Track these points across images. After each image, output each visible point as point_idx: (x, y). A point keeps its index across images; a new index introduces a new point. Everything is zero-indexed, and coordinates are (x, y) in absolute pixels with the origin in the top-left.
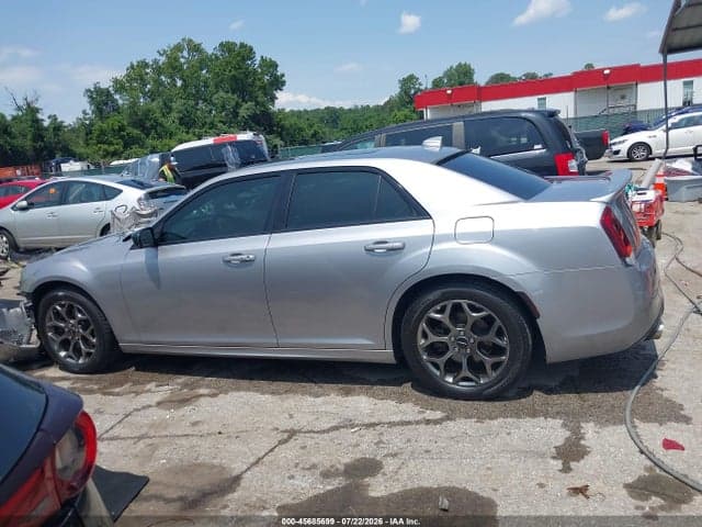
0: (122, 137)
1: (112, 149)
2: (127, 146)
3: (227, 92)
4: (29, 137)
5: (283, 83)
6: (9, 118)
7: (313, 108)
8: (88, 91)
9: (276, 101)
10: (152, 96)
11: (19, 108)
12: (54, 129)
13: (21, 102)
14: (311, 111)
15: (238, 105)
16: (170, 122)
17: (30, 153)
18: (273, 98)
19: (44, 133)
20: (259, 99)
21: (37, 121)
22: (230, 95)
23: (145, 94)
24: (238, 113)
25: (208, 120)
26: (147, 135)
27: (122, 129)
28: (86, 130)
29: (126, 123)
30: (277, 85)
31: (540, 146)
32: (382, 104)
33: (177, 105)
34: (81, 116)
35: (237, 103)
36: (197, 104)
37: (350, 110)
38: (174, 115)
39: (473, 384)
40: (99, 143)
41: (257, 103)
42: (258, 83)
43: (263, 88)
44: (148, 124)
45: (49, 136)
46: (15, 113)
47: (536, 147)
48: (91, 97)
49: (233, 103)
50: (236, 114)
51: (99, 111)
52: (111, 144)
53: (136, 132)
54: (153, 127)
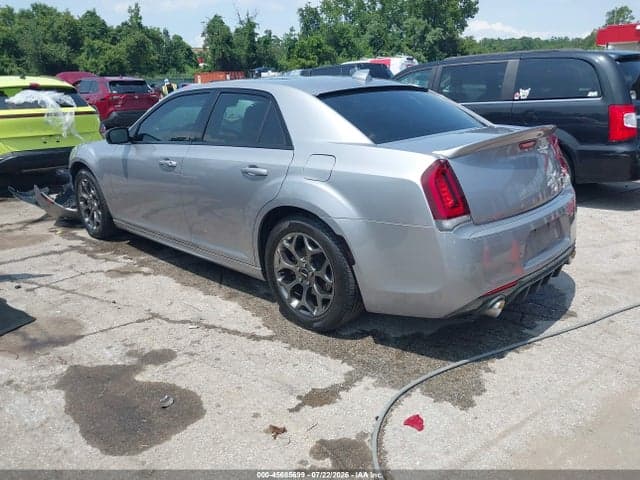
0: (318, 54)
1: (308, 63)
2: (321, 61)
3: (418, 18)
4: (246, 48)
5: (476, 10)
6: (233, 30)
7: (508, 38)
8: (301, 10)
9: (466, 29)
10: (353, 17)
11: (241, 22)
12: (265, 42)
13: (244, 18)
14: (505, 40)
15: (426, 30)
16: (362, 43)
17: (244, 62)
18: (463, 26)
19: (257, 45)
20: (449, 26)
21: (253, 35)
22: (421, 20)
23: (346, 15)
24: (425, 38)
25: (396, 43)
26: (339, 52)
27: (319, 46)
28: (291, 45)
29: (323, 41)
30: (469, 12)
31: (595, 94)
32: (584, 38)
33: (372, 26)
34: (288, 32)
35: (426, 27)
36: (390, 27)
37: (547, 41)
38: (368, 36)
39: (308, 314)
40: (299, 56)
41: (446, 29)
42: (451, 9)
43: (454, 15)
44: (342, 43)
45: (261, 49)
46: (239, 26)
47: (590, 94)
48: (301, 15)
49: (422, 28)
50: (423, 38)
51: (306, 28)
52: (308, 58)
53: (329, 49)
54: (346, 46)
